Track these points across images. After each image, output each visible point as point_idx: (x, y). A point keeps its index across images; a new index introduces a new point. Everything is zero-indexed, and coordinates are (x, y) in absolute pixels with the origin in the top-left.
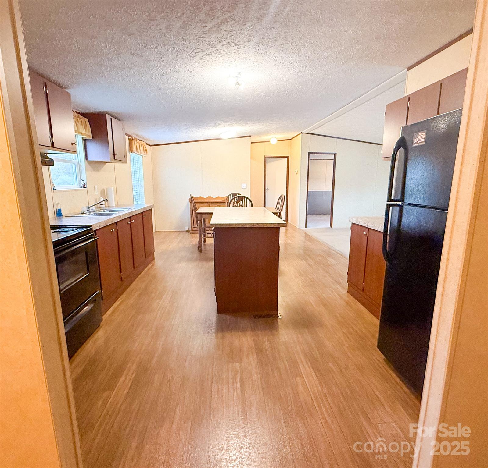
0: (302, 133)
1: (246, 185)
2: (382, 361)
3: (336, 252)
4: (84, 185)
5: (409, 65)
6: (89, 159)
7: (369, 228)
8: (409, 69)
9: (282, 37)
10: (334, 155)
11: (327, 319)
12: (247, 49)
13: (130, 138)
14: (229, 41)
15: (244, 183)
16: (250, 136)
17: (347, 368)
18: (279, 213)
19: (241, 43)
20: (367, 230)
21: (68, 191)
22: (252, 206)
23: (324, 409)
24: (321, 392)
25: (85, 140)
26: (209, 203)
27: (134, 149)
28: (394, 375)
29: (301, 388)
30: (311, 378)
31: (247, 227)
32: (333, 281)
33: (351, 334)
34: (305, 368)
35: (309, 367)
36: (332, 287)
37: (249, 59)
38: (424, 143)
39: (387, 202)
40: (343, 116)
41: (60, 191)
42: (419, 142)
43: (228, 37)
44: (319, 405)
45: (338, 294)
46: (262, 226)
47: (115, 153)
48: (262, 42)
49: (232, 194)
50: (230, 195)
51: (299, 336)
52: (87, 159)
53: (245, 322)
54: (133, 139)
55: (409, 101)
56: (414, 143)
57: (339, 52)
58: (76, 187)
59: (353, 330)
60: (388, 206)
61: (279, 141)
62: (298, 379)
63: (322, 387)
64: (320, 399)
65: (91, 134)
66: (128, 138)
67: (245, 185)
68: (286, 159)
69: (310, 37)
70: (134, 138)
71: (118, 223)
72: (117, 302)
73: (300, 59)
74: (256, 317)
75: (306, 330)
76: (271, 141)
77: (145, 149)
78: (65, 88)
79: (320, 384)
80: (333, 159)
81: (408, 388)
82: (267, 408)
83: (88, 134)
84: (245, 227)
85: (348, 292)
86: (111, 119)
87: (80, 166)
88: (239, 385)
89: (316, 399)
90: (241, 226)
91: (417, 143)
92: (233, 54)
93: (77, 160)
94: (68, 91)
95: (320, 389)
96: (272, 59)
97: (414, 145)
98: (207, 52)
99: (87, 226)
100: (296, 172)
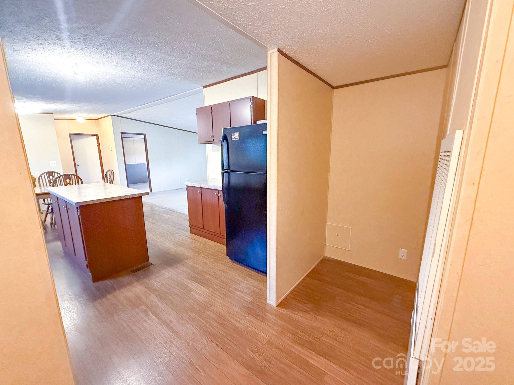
0: (111, 115)
1: (55, 163)
2: (231, 262)
3: (166, 209)
5: (205, 85)
7: (201, 188)
8: (205, 87)
9: (130, 51)
10: (144, 135)
11: (187, 253)
12: (95, 51)
14: (80, 41)
16: (52, 113)
17: (216, 274)
19: (92, 45)
20: (200, 189)
22: (82, 183)
23: (216, 299)
24: (210, 292)
28: (239, 266)
29: (197, 296)
30: (199, 288)
31: (114, 200)
32: (177, 229)
33: (207, 256)
34: (193, 285)
35: (195, 284)
36: (179, 233)
37: (92, 57)
38: (238, 139)
39: (222, 170)
40: (153, 107)
42: (235, 138)
43: (82, 38)
44: (212, 298)
45: (185, 236)
46: (129, 197)
48: (111, 50)
49: (46, 173)
50: (44, 174)
51: (176, 269)
53: (125, 279)
55: (212, 109)
56: (233, 138)
57: (167, 69)
59: (207, 253)
60: (223, 173)
61: (86, 119)
62: (192, 292)
63: (208, 289)
64: (211, 295)
68: (95, 137)
69: (151, 56)
73: (137, 67)
74: (133, 271)
75: (179, 265)
76: (77, 119)
79: (206, 288)
80: (144, 138)
81: (248, 269)
82: (184, 317)
84: (113, 200)
85: (191, 233)
88: (154, 317)
89: (209, 297)
90: (108, 200)
91: (234, 138)
92: (78, 50)
95: (208, 291)
96: (114, 62)
97: (233, 140)
98: (50, 42)
100: (111, 149)
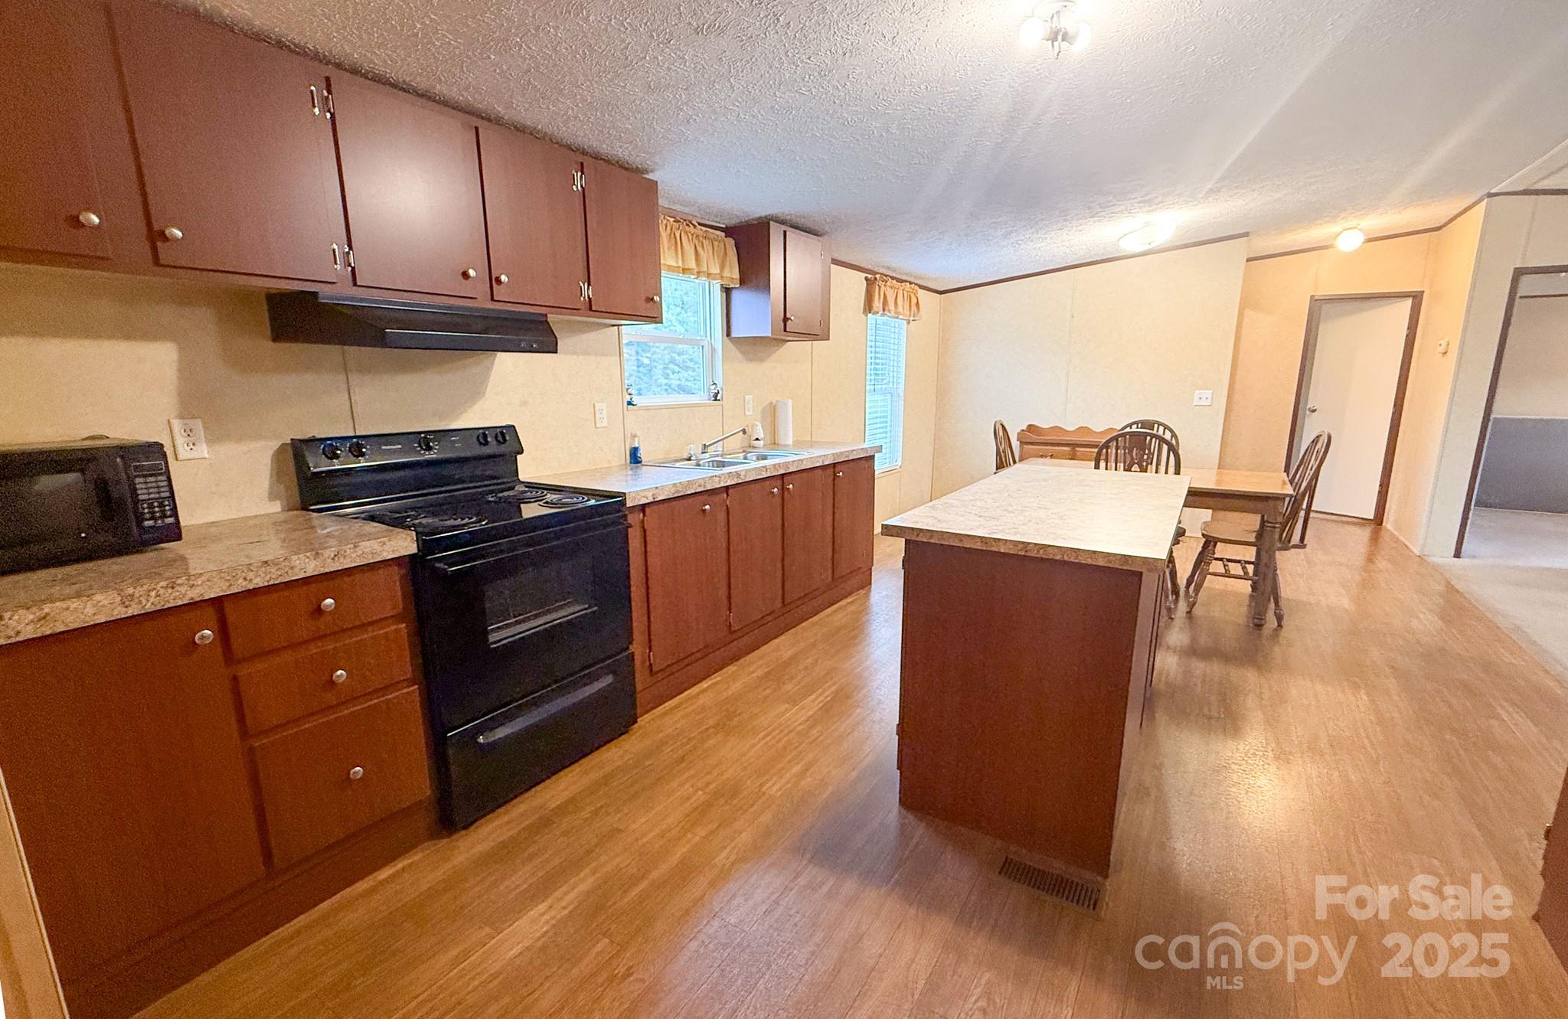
0: (1490, 196)
1: (1210, 396)
4: (716, 395)
6: (734, 334)
13: (869, 276)
15: (1207, 389)
16: (1246, 234)
18: (1287, 499)
21: (667, 407)
25: (727, 291)
26: (1074, 445)
27: (877, 304)
41: (647, 409)
47: (788, 316)
52: (728, 334)
54: (876, 279)
58: (701, 397)
61: (1370, 240)
65: (737, 275)
66: (866, 278)
67: (1208, 393)
68: (1409, 301)
70: (878, 276)
71: (731, 491)
72: (704, 682)
74: (1010, 869)
76: (1336, 243)
77: (914, 301)
78: (647, 171)
83: (729, 275)
86: (785, 232)
87: (713, 350)
93: (709, 338)
94: (651, 178)
99: (613, 494)
100: (1442, 349)
